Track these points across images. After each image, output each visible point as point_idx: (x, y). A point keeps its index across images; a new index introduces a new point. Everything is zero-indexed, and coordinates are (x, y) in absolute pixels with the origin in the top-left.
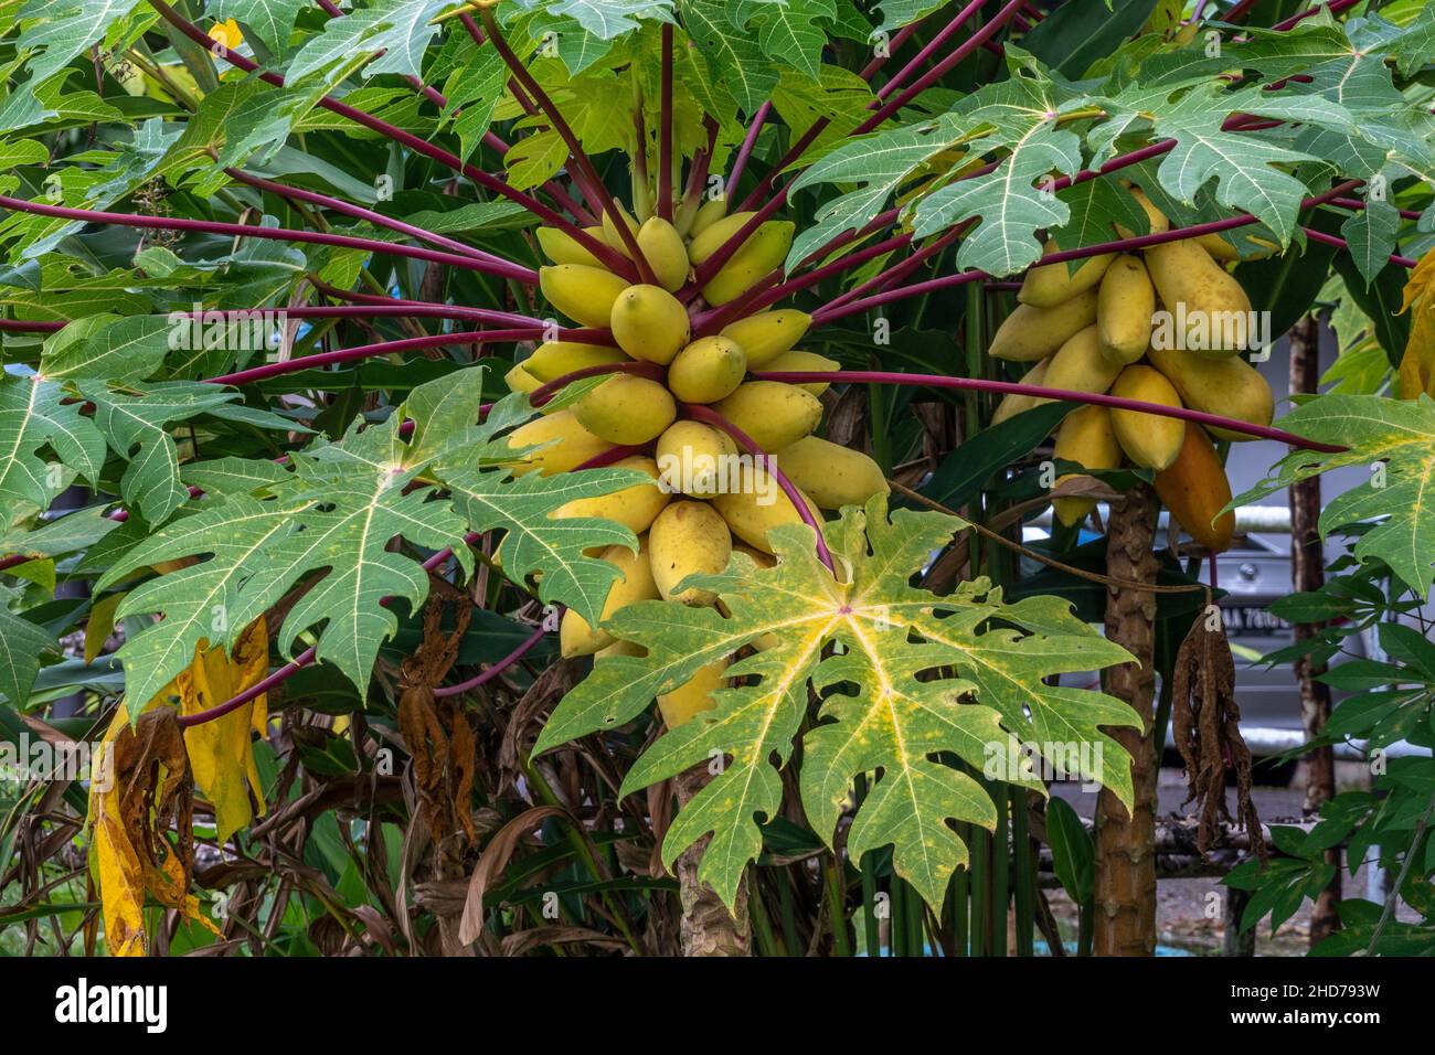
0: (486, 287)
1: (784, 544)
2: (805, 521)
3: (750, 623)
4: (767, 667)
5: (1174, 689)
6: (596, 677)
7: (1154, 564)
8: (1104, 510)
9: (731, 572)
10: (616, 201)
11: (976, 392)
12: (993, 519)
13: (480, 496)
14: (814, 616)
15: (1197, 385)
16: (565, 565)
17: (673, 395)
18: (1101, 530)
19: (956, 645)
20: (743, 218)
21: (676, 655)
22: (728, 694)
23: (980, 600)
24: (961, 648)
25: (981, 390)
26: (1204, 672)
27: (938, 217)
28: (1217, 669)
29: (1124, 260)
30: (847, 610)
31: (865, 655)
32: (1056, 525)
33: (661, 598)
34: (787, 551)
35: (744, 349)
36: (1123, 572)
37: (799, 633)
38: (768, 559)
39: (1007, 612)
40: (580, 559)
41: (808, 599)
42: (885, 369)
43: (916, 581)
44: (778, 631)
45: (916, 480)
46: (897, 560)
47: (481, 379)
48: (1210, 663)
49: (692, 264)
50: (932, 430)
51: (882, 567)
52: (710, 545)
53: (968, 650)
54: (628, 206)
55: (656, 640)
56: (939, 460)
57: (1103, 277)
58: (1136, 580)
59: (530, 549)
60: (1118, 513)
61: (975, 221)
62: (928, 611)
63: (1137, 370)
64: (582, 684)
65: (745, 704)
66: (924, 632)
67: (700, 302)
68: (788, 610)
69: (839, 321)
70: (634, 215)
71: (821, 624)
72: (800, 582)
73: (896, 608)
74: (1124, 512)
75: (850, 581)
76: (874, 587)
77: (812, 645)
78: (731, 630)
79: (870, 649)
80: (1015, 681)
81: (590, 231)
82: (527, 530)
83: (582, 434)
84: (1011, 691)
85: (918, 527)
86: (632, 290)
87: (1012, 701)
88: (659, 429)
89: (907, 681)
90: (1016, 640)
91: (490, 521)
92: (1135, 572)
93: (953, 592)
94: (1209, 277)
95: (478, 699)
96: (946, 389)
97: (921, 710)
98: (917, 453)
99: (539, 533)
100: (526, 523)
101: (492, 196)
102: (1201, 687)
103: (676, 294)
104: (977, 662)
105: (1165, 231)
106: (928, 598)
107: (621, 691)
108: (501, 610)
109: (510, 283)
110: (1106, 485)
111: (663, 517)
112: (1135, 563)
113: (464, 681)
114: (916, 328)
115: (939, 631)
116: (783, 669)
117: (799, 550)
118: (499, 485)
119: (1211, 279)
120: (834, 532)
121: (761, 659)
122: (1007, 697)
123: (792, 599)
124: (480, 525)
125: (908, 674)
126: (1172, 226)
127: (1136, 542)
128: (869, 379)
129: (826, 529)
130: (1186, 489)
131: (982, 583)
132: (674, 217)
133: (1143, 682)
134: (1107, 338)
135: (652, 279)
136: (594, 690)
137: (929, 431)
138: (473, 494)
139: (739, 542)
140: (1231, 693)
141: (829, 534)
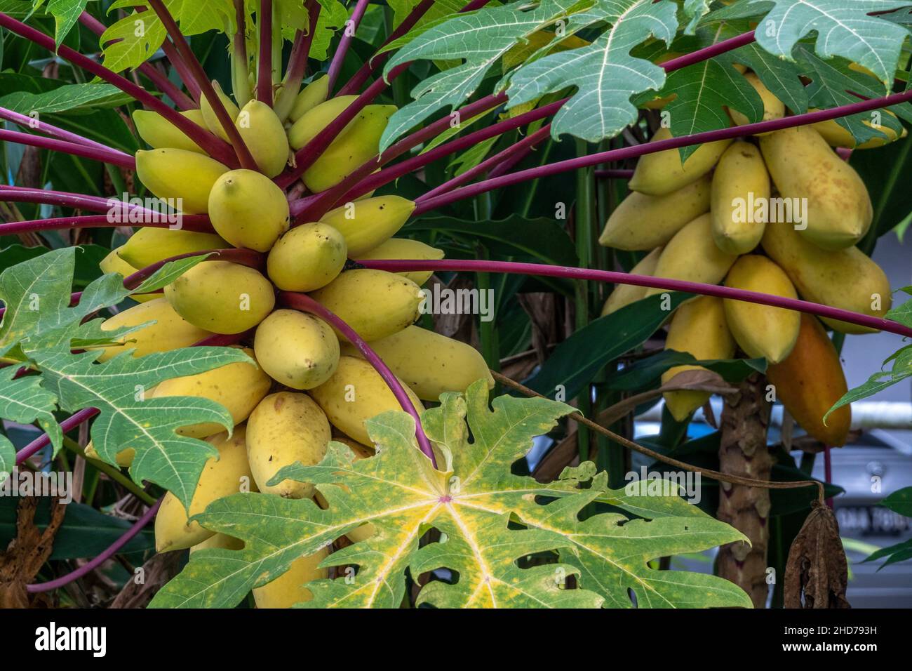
0: (85, 173)
1: (383, 433)
2: (405, 409)
3: (348, 513)
4: (364, 557)
5: (785, 588)
6: (191, 571)
7: (769, 460)
8: (717, 405)
9: (329, 463)
10: (215, 84)
11: (585, 282)
12: (603, 413)
13: (71, 377)
14: (413, 506)
15: (812, 276)
16: (157, 444)
17: (272, 283)
18: (713, 424)
19: (558, 531)
20: (344, 102)
21: (272, 548)
22: (325, 585)
23: (585, 485)
24: (564, 534)
25: (590, 279)
26: (816, 571)
27: (533, 86)
28: (829, 567)
29: (739, 147)
30: (447, 499)
31: (464, 542)
32: (667, 417)
33: (259, 491)
34: (385, 439)
35: (344, 236)
36: (734, 467)
37: (397, 522)
38: (366, 450)
39: (612, 497)
40: (173, 438)
41: (407, 488)
42: (493, 258)
43: (520, 468)
44: (376, 521)
45: (524, 374)
46: (498, 447)
47: (73, 260)
48: (822, 561)
49: (293, 149)
50: (539, 320)
51: (483, 454)
52: (309, 437)
53: (571, 536)
54: (228, 90)
55: (251, 532)
56: (547, 353)
57: (716, 164)
58: (748, 476)
59: (122, 431)
60: (732, 408)
61: (572, 90)
62: (529, 497)
63: (751, 261)
64: (176, 579)
65: (342, 595)
66: (524, 518)
67: (300, 188)
68: (387, 500)
69: (445, 208)
70: (233, 99)
71: (420, 512)
72: (399, 471)
73: (497, 496)
74: (738, 406)
75: (450, 469)
76: (475, 475)
77: (411, 534)
78: (328, 521)
79: (470, 536)
80: (619, 566)
81: (188, 114)
82: (120, 410)
83: (178, 323)
84: (616, 576)
85: (521, 414)
86: (230, 175)
87: (616, 586)
88: (257, 317)
89: (507, 568)
90: (620, 524)
91: (81, 400)
92: (748, 468)
93: (557, 479)
94: (825, 165)
95: (72, 595)
96: (556, 279)
97: (522, 596)
98: (527, 345)
99: (131, 413)
100: (118, 404)
101: (89, 78)
102: (813, 585)
103: (275, 180)
104: (579, 548)
105: (781, 118)
106: (530, 485)
107: (216, 584)
108: (96, 505)
109: (109, 168)
110: (719, 378)
111: (261, 408)
112: (749, 459)
113: (58, 576)
114: (524, 215)
115: (541, 517)
116: (381, 559)
117: (399, 438)
118: (90, 366)
119: (827, 166)
120: (433, 420)
121: (358, 549)
122: (612, 581)
123: (390, 488)
124: (71, 405)
125: (510, 561)
126: (788, 111)
127: (750, 437)
128: (479, 268)
129: (426, 417)
130: (802, 383)
131: (586, 468)
132: (274, 101)
133: (756, 581)
134: (721, 228)
135: (251, 165)
136: (188, 584)
137: (536, 321)
138: (64, 375)
139: (337, 433)
140: (844, 592)
141: (428, 422)
